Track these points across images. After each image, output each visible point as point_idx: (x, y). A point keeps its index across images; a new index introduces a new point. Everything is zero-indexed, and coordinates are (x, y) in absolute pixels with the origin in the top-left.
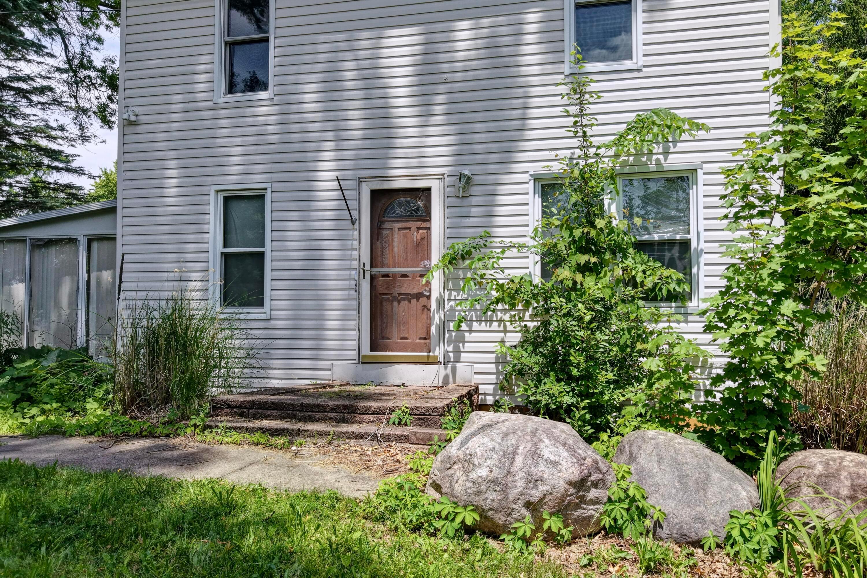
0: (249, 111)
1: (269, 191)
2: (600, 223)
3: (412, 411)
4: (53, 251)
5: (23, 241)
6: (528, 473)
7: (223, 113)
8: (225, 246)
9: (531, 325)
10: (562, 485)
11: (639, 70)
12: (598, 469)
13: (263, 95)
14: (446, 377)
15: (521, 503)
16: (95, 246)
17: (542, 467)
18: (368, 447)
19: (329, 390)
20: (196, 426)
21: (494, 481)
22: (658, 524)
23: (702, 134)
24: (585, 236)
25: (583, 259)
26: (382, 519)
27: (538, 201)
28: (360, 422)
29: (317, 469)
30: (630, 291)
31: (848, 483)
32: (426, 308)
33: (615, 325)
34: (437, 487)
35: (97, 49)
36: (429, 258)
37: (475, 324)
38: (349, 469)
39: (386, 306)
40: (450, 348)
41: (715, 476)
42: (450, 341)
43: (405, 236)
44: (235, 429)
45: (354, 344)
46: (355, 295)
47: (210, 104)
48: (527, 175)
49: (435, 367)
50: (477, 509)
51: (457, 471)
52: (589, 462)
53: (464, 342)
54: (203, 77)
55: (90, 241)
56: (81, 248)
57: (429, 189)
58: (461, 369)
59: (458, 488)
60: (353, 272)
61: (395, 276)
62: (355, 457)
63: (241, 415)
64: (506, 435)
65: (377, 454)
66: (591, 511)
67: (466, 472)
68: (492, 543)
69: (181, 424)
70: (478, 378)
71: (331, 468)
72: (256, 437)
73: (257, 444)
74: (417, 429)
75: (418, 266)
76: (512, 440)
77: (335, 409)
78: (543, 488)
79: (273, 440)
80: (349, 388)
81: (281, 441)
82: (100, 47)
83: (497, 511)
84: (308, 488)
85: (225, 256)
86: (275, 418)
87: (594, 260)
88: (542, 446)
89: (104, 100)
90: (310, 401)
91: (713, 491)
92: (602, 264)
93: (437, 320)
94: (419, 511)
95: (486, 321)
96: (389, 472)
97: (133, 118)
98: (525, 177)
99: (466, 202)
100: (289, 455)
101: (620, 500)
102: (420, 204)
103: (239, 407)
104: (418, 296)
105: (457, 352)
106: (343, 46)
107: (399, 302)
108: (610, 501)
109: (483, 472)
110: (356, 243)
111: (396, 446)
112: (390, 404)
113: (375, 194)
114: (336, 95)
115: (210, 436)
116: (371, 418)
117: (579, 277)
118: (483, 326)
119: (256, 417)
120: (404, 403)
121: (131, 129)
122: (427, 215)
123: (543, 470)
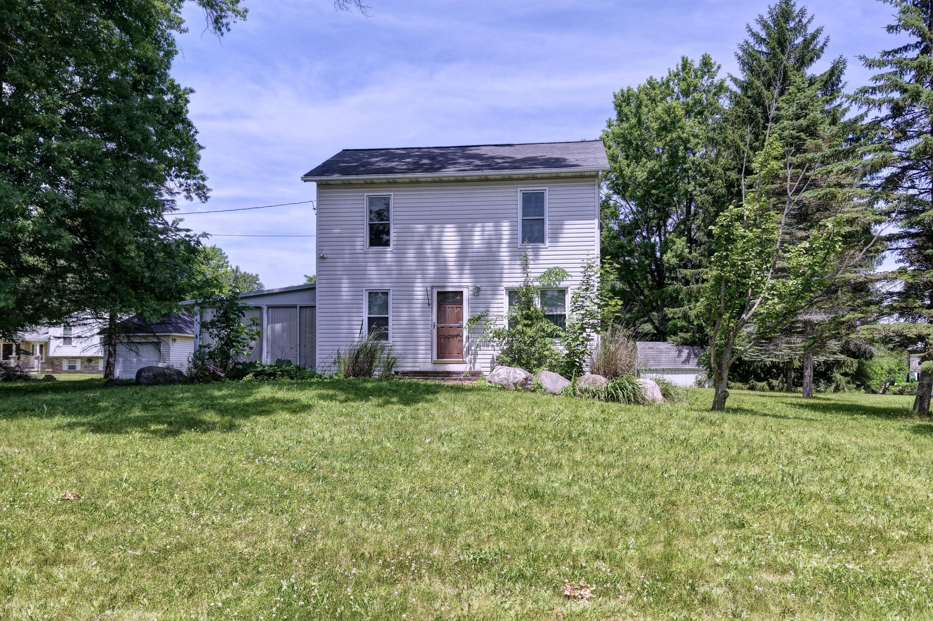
0: (382, 255)
1: (390, 290)
2: (532, 309)
6: (513, 377)
7: (367, 255)
8: (370, 314)
9: (505, 347)
11: (548, 248)
12: (529, 378)
13: (387, 248)
15: (512, 383)
16: (272, 310)
21: (505, 379)
22: (546, 390)
23: (570, 278)
24: (527, 314)
25: (526, 322)
27: (507, 298)
30: (542, 333)
31: (591, 380)
32: (461, 341)
33: (537, 345)
34: (490, 382)
36: (462, 320)
37: (482, 347)
39: (444, 340)
40: (472, 357)
41: (561, 381)
42: (472, 355)
43: (451, 310)
45: (429, 356)
46: (430, 335)
47: (362, 251)
50: (502, 385)
51: (496, 377)
52: (527, 376)
53: (478, 354)
54: (359, 239)
55: (268, 308)
56: (264, 312)
57: (462, 292)
58: (476, 365)
60: (430, 326)
61: (446, 327)
66: (528, 386)
70: (482, 369)
75: (457, 323)
83: (506, 385)
85: (369, 318)
87: (530, 322)
91: (559, 384)
92: (533, 324)
93: (466, 345)
95: (486, 346)
97: (325, 256)
98: (503, 288)
99: (478, 297)
101: (536, 384)
102: (458, 298)
105: (475, 359)
106: (425, 230)
107: (449, 338)
108: (533, 384)
109: (502, 376)
110: (431, 313)
113: (439, 293)
117: (525, 329)
118: (485, 348)
121: (322, 260)
122: (461, 302)
123: (517, 375)
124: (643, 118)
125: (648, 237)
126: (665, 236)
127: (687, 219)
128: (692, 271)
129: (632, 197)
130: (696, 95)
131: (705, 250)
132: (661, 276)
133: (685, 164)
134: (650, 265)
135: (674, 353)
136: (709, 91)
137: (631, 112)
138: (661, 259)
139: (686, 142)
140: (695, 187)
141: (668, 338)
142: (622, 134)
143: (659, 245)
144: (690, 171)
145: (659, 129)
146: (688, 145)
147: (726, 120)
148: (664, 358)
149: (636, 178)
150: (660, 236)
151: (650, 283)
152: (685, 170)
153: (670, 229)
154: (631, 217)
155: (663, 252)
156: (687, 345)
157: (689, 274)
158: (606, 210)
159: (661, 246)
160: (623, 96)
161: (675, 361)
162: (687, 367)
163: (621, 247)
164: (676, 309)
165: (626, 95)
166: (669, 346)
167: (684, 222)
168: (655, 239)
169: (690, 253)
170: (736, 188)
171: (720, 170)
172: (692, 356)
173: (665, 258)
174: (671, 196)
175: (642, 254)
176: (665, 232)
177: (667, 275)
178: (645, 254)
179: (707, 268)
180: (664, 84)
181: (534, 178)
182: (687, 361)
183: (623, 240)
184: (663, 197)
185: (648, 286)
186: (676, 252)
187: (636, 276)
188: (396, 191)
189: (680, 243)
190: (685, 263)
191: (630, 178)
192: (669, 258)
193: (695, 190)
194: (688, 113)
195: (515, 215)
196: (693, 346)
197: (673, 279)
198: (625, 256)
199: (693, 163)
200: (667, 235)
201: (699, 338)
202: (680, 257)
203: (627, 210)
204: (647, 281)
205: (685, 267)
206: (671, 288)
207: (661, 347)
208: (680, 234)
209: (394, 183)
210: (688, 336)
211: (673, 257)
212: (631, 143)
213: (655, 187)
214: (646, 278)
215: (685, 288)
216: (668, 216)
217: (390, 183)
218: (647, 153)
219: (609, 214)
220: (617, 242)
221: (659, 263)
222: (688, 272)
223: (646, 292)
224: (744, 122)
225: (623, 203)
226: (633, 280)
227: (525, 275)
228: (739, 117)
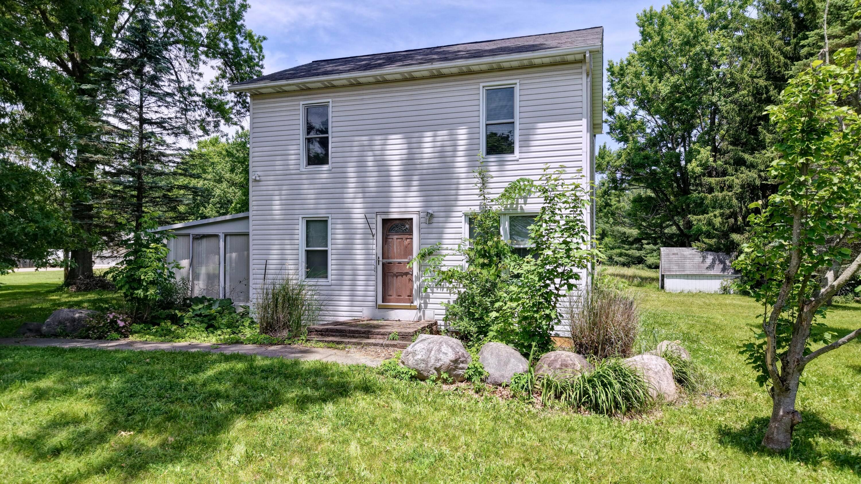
0: (318, 176)
1: (330, 218)
3: (399, 334)
4: (204, 241)
5: (188, 235)
6: (436, 357)
7: (304, 176)
8: (307, 247)
9: (463, 290)
10: (448, 362)
11: (517, 161)
12: (464, 356)
13: (325, 167)
14: (420, 317)
15: (433, 368)
16: (228, 238)
17: (441, 355)
18: (379, 349)
19: (361, 323)
20: (303, 340)
21: (423, 360)
22: (487, 378)
24: (484, 250)
25: (481, 261)
26: (382, 374)
27: (467, 226)
28: (376, 338)
29: (358, 357)
31: (560, 363)
32: (411, 280)
34: (403, 363)
35: (198, 80)
36: (412, 254)
37: (435, 289)
38: (370, 357)
39: (390, 279)
40: (422, 302)
41: (512, 360)
42: (422, 298)
43: (400, 242)
44: (320, 341)
45: (373, 298)
46: (374, 273)
47: (298, 171)
48: (461, 213)
49: (415, 311)
50: (416, 370)
51: (410, 357)
52: (460, 353)
53: (429, 298)
54: (293, 157)
55: (226, 236)
56: (221, 240)
57: (412, 219)
58: (427, 312)
59: (410, 362)
60: (373, 261)
61: (394, 263)
62: (373, 353)
63: (322, 335)
64: (430, 343)
65: (383, 352)
66: (461, 372)
67: (413, 357)
68: (422, 383)
69: (296, 339)
70: (437, 317)
71: (363, 357)
72: (331, 345)
73: (332, 347)
74: (401, 342)
75: (406, 258)
76: (431, 345)
77: (364, 333)
78: (441, 363)
79: (338, 346)
80: (371, 322)
81: (341, 346)
82: (201, 79)
83: (424, 371)
84: (354, 363)
85: (307, 252)
86: (337, 336)
88: (442, 347)
89: (204, 115)
90: (353, 329)
91: (510, 366)
93: (415, 286)
94: (396, 371)
95: (440, 288)
96: (386, 359)
98: (460, 214)
99: (431, 226)
100: (345, 352)
101: (472, 368)
102: (407, 226)
103: (321, 331)
104: (407, 274)
105: (426, 304)
106: (366, 143)
107: (397, 277)
108: (469, 368)
109: (419, 357)
110: (375, 246)
111: (391, 349)
112: (389, 330)
113: (385, 222)
114: (363, 174)
115: (309, 344)
116: (381, 337)
119: (328, 336)
120: (395, 330)
121: (256, 184)
122: (410, 232)
123: (441, 356)
124: (666, 36)
125: (674, 147)
126: (689, 146)
127: (711, 129)
128: (717, 179)
129: (657, 112)
130: (721, 10)
131: (731, 158)
132: (687, 183)
133: (709, 76)
134: (674, 174)
135: (698, 258)
136: (734, 5)
137: (655, 31)
138: (686, 168)
139: (709, 54)
140: (720, 98)
141: (693, 244)
142: (645, 52)
143: (683, 154)
144: (714, 84)
145: (682, 44)
146: (712, 58)
147: (754, 28)
148: (688, 264)
149: (660, 92)
150: (684, 146)
151: (676, 189)
152: (710, 82)
153: (694, 139)
154: (656, 129)
155: (688, 161)
156: (710, 250)
157: (714, 182)
158: (633, 124)
159: (686, 155)
160: (645, 16)
161: (699, 267)
162: (712, 272)
163: (646, 157)
164: (701, 216)
165: (648, 15)
166: (694, 252)
167: (708, 133)
168: (681, 149)
169: (715, 161)
170: (765, 95)
171: (747, 78)
172: (717, 262)
173: (689, 167)
174: (695, 109)
175: (667, 163)
176: (690, 143)
177: (692, 181)
178: (670, 164)
179: (732, 175)
180: (688, 3)
181: (500, 69)
182: (712, 266)
183: (649, 151)
184: (687, 110)
185: (673, 193)
186: (701, 161)
187: (661, 184)
188: (335, 97)
189: (705, 153)
190: (709, 171)
191: (653, 93)
192: (693, 166)
193: (719, 100)
194: (712, 27)
195: (476, 119)
196: (718, 252)
197: (697, 185)
198: (650, 166)
199: (718, 75)
200: (692, 145)
201: (724, 245)
202: (704, 165)
203: (653, 124)
204: (672, 188)
205: (710, 176)
206: (695, 195)
207: (685, 253)
208: (705, 143)
209: (330, 87)
210: (713, 241)
211: (698, 166)
212: (654, 60)
213: (679, 100)
214: (671, 186)
215: (709, 196)
216: (693, 127)
217: (327, 87)
218: (670, 68)
219: (635, 128)
220: (643, 153)
221: (684, 171)
222: (713, 180)
223: (672, 198)
224: (773, 28)
225: (649, 118)
226: (659, 188)
227: (482, 197)
228: (768, 23)
